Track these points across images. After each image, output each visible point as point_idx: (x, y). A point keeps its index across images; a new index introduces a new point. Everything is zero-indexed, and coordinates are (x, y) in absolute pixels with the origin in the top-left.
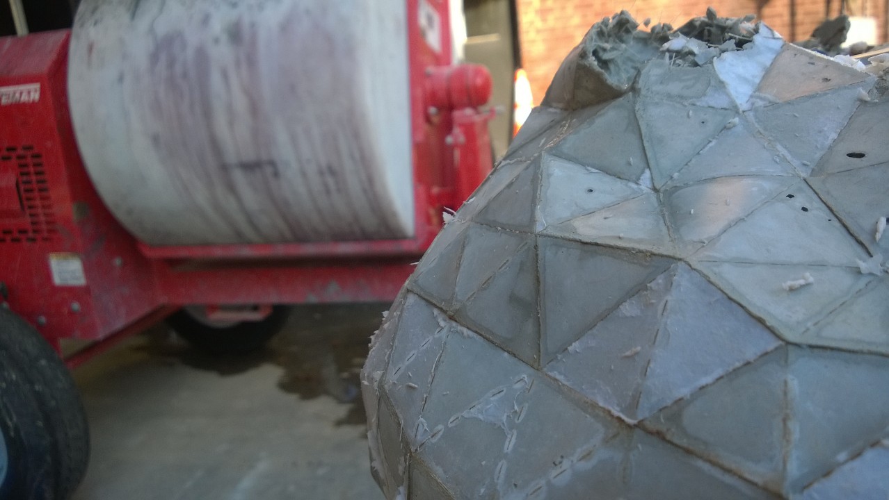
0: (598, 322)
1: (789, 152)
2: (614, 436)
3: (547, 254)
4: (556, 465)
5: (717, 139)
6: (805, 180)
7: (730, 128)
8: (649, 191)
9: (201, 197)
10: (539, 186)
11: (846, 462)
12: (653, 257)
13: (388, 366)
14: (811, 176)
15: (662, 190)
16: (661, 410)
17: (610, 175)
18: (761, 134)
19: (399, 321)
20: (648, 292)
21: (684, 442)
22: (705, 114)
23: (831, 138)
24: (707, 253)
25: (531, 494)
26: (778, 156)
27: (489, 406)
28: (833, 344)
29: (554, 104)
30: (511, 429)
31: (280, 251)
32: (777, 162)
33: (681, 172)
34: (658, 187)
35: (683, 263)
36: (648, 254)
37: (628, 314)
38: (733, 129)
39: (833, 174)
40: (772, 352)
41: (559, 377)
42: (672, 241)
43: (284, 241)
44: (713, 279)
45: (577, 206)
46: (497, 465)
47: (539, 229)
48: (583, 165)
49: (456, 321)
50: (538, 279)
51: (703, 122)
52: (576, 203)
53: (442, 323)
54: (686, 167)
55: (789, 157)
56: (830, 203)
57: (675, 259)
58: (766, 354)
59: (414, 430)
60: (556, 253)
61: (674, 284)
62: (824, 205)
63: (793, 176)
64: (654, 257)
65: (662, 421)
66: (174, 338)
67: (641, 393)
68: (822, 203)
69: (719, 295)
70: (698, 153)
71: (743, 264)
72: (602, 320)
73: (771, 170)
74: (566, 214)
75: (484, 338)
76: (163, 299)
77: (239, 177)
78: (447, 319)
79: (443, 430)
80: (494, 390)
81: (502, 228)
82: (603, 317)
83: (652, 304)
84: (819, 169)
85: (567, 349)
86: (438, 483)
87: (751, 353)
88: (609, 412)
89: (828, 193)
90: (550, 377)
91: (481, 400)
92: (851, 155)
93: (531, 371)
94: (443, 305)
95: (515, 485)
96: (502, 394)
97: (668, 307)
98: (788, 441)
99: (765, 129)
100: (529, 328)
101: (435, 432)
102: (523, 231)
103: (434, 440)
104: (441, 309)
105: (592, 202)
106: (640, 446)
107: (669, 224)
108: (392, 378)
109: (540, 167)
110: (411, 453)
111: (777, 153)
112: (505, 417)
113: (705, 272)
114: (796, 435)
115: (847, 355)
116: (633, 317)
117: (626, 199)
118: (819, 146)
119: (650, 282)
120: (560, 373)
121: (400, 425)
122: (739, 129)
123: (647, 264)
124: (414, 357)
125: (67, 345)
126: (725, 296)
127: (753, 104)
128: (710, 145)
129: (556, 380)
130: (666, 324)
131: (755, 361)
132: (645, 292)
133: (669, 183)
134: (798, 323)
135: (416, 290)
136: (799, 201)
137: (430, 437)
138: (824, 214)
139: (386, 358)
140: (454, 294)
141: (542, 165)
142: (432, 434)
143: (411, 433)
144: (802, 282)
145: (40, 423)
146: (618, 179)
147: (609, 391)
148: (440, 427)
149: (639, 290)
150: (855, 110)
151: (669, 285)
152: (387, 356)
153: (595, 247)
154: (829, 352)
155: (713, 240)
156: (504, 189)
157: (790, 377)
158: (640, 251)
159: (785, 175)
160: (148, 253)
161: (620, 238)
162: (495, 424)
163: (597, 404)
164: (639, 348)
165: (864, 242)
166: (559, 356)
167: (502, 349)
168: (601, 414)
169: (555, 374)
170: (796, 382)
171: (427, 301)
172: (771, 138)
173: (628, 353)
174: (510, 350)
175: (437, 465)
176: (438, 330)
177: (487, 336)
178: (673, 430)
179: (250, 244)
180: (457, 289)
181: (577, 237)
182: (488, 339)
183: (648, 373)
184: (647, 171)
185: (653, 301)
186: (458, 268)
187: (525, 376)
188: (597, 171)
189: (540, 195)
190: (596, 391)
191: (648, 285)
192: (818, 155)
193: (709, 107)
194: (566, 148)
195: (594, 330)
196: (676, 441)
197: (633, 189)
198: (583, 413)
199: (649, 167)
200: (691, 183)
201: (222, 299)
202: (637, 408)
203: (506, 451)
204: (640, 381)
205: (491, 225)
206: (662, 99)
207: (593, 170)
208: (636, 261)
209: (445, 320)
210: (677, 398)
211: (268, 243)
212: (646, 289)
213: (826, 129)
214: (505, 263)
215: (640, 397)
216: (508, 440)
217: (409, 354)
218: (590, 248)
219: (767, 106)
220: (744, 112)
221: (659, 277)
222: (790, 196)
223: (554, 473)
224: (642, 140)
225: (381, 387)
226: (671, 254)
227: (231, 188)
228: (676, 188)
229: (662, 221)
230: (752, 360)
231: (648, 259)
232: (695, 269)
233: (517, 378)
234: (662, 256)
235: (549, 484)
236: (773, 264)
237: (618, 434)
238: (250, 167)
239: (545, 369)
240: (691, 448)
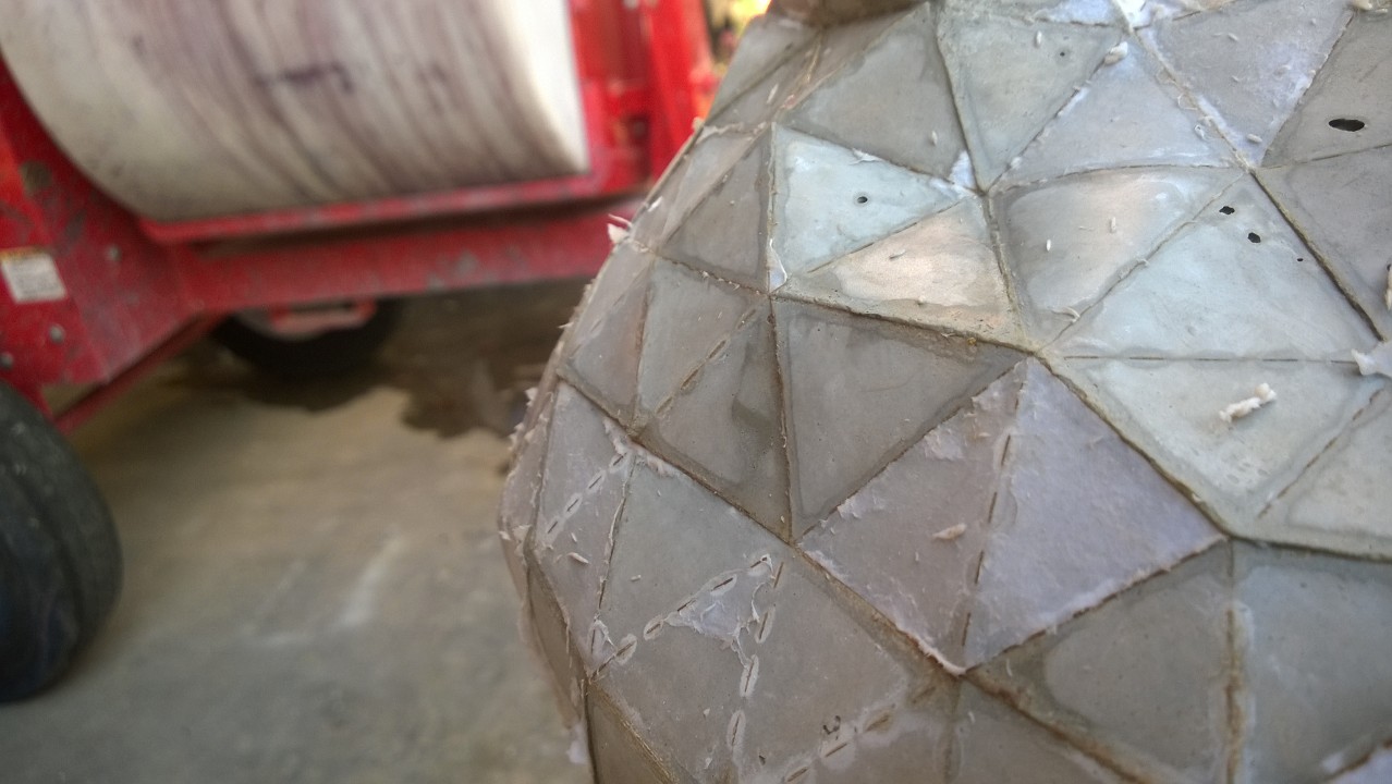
0: (887, 465)
1: (1223, 114)
2: (928, 692)
3: (792, 332)
4: (829, 733)
5: (1088, 85)
6: (1253, 175)
7: (1112, 64)
8: (971, 194)
9: (229, 135)
10: (771, 193)
11: (1341, 772)
12: (982, 346)
13: (537, 515)
14: (1263, 166)
15: (992, 192)
16: (1006, 651)
17: (897, 164)
18: (1169, 76)
19: (548, 433)
20: (976, 414)
21: (1049, 717)
22: (1066, 38)
23: (1298, 87)
24: (1079, 339)
25: (790, 780)
26: (1202, 123)
27: (711, 607)
28: (1316, 541)
29: (791, 12)
30: (749, 653)
31: (373, 212)
32: (1199, 137)
33: (1025, 155)
34: (984, 185)
35: (1036, 361)
36: (972, 339)
37: (941, 454)
38: (1117, 65)
39: (1303, 163)
40: (1204, 553)
41: (826, 563)
42: (1014, 310)
43: (375, 194)
44: (1092, 398)
45: (840, 232)
46: (730, 717)
47: (774, 283)
48: (848, 146)
49: (643, 446)
50: (778, 379)
51: (1063, 54)
52: (838, 229)
53: (620, 449)
54: (1034, 144)
55: (1222, 126)
56: (1301, 224)
57: (1022, 351)
58: (1193, 556)
59: (589, 639)
60: (808, 331)
61: (1021, 403)
62: (1289, 229)
63: (1232, 166)
64: (983, 348)
65: (1010, 672)
66: (228, 361)
67: (969, 615)
68: (1284, 223)
69: (1104, 432)
70: (1056, 116)
71: (1147, 362)
72: (895, 460)
73: (1191, 155)
74: (820, 251)
75: (693, 479)
76: (196, 306)
77: (285, 95)
78: (628, 441)
79: (636, 644)
80: (715, 579)
81: (711, 274)
82: (898, 454)
83: (983, 439)
84: (1280, 151)
85: (835, 509)
86: (634, 738)
87: (1165, 553)
88: (916, 644)
89: (1297, 203)
90: (810, 560)
91: (696, 595)
92: (1336, 123)
93: (776, 544)
94: (618, 414)
95: (762, 759)
96: (731, 584)
97: (1012, 449)
98: (1235, 732)
99: (1178, 67)
100: (770, 466)
101: (623, 647)
102: (746, 283)
103: (623, 661)
104: (616, 421)
105: (866, 223)
106: (971, 714)
107: (1007, 269)
108: (545, 539)
109: (770, 155)
110: (586, 679)
111: (1202, 118)
112: (738, 630)
113: (1078, 381)
114: (1249, 721)
115: (1342, 562)
116: (947, 460)
117: (927, 216)
118: (1277, 104)
119: (977, 394)
120: (827, 555)
121: (565, 625)
122: (1129, 65)
123: (971, 359)
124: (578, 505)
125: (54, 395)
126: (1115, 435)
127: (1153, 13)
128: (1078, 98)
129: (821, 568)
130: (1009, 483)
131: (1173, 567)
132: (970, 414)
133: (1003, 178)
134: (1251, 492)
135: (572, 378)
136: (1243, 221)
137: (615, 654)
138: (1286, 246)
139: (532, 501)
140: (635, 396)
141: (773, 150)
142: (618, 650)
143: (584, 644)
144: (1254, 402)
145: (34, 522)
146: (912, 174)
147: (914, 602)
148: (631, 638)
149: (959, 408)
150: (1344, 28)
151: (1012, 405)
152: (534, 497)
153: (877, 323)
154: (1308, 557)
155: (1089, 310)
156: (710, 194)
157: (1237, 605)
158: (957, 334)
159: (1216, 164)
160: (160, 235)
161: (920, 304)
162: (723, 641)
163: (893, 625)
164: (962, 527)
165: (1365, 307)
166: (824, 523)
167: (727, 502)
168: (902, 646)
169: (816, 555)
170: (1249, 615)
171: (592, 402)
172: (1188, 85)
173: (943, 534)
174: (739, 504)
175: (631, 705)
176: (614, 459)
177: (699, 476)
178: (1029, 692)
179: (321, 204)
180: (640, 389)
181: (843, 302)
182: (701, 483)
183: (979, 579)
184: (964, 157)
185: (985, 434)
186: (639, 347)
187: (767, 556)
188: (873, 158)
189: (772, 212)
190: (890, 598)
191: (975, 399)
192: (1275, 123)
193: (1073, 23)
194: (816, 114)
195: (883, 479)
196: (1036, 713)
197: (940, 193)
198: (870, 640)
199: (966, 147)
200: (1044, 180)
201: (291, 296)
202: (963, 644)
203: (742, 693)
204: (966, 591)
205: (692, 266)
206: (986, 12)
207: (867, 157)
208: (951, 353)
209: (623, 442)
210: (1035, 632)
211: (350, 200)
212: (971, 407)
213: (1289, 67)
214: (719, 347)
215: (968, 624)
216: (745, 674)
217: (569, 498)
218: (869, 324)
219: (1180, 18)
220: (1136, 29)
221: (992, 385)
222: (1228, 210)
223: (826, 746)
224: (953, 97)
225: (528, 553)
226: (1015, 343)
227: (276, 116)
228: (1018, 191)
229: (994, 264)
230: (1167, 567)
231: (973, 349)
232: (1058, 376)
233: (753, 559)
234: (997, 345)
235: (818, 764)
236: (1201, 360)
237: (933, 689)
238: (303, 78)
239: (801, 545)
240: (1062, 728)
